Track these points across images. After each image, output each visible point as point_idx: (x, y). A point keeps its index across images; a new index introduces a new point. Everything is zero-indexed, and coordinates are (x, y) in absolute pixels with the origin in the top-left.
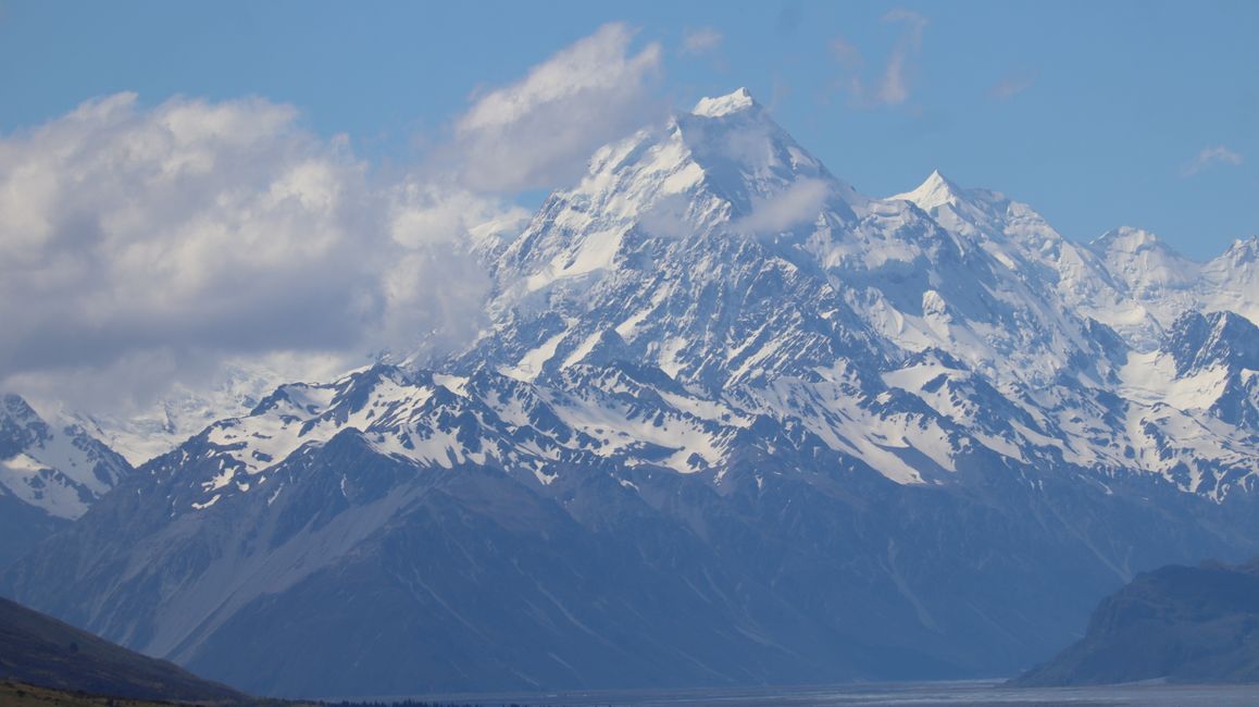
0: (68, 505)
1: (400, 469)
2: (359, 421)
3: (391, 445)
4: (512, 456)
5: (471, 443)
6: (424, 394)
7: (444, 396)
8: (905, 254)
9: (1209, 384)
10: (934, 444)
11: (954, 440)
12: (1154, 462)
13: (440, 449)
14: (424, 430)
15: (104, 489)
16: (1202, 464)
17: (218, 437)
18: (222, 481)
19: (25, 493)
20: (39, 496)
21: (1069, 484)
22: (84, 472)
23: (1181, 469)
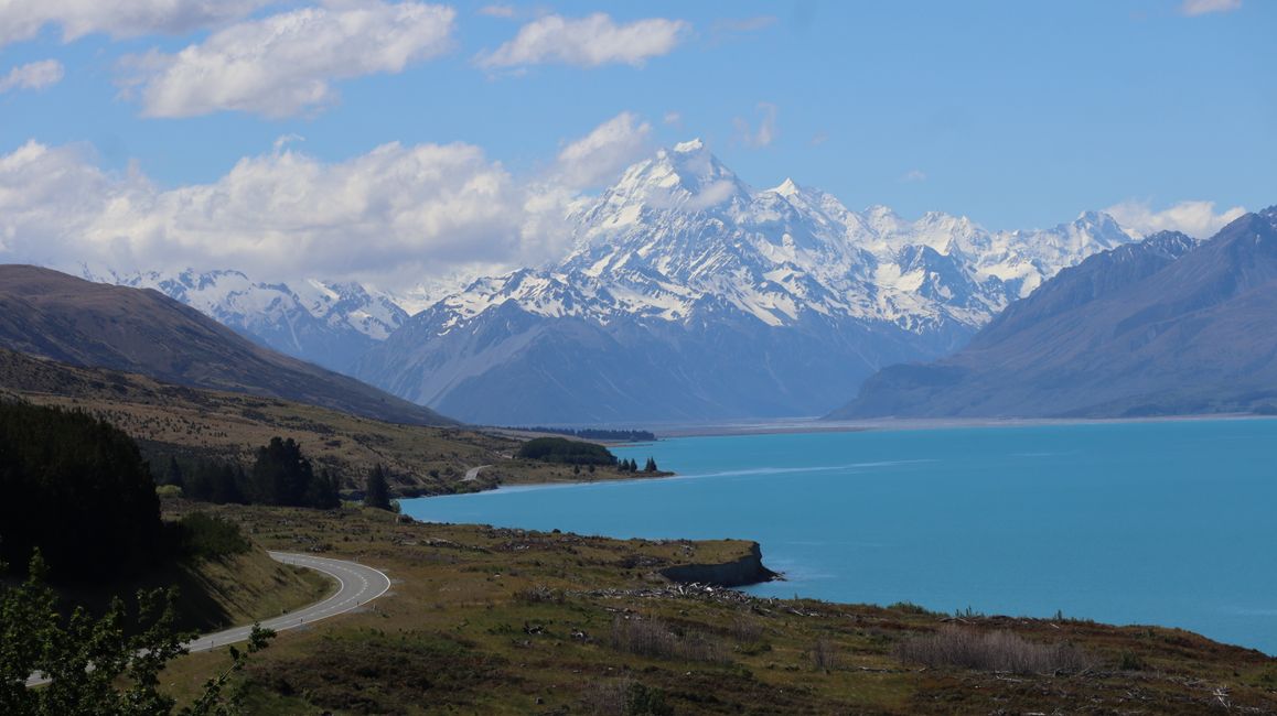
0: (380, 334)
1: (534, 318)
2: (515, 295)
3: (531, 306)
4: (588, 311)
5: (568, 305)
6: (546, 283)
7: (556, 283)
8: (774, 217)
9: (916, 279)
10: (788, 306)
11: (797, 305)
12: (890, 315)
13: (553, 308)
14: (546, 300)
15: (397, 326)
16: (912, 316)
17: (450, 302)
18: (451, 323)
19: (360, 327)
20: (366, 329)
21: (850, 325)
22: (387, 318)
23: (902, 319)
